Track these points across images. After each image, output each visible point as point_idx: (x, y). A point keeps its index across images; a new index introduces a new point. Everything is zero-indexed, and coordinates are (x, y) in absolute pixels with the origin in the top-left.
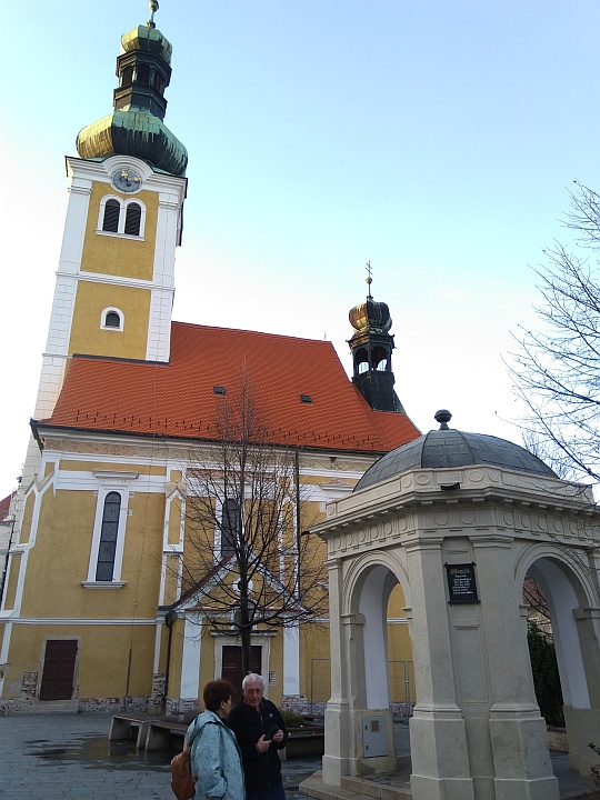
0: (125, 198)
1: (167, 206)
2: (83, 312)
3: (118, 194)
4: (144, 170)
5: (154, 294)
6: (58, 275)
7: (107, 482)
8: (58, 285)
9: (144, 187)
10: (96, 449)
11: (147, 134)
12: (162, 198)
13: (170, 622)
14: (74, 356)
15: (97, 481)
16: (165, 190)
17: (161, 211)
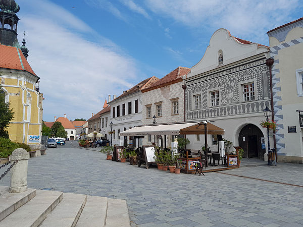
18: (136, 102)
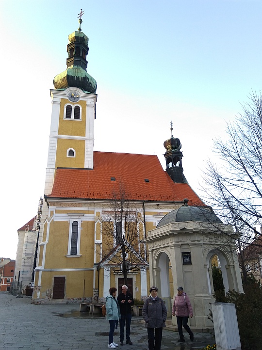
0: (73, 104)
1: (90, 106)
2: (60, 151)
4: (80, 92)
5: (86, 141)
6: (50, 137)
7: (73, 217)
8: (50, 141)
9: (80, 99)
10: (68, 205)
11: (81, 78)
12: (88, 103)
13: (98, 269)
14: (58, 168)
15: (69, 217)
16: (89, 100)
17: (87, 108)
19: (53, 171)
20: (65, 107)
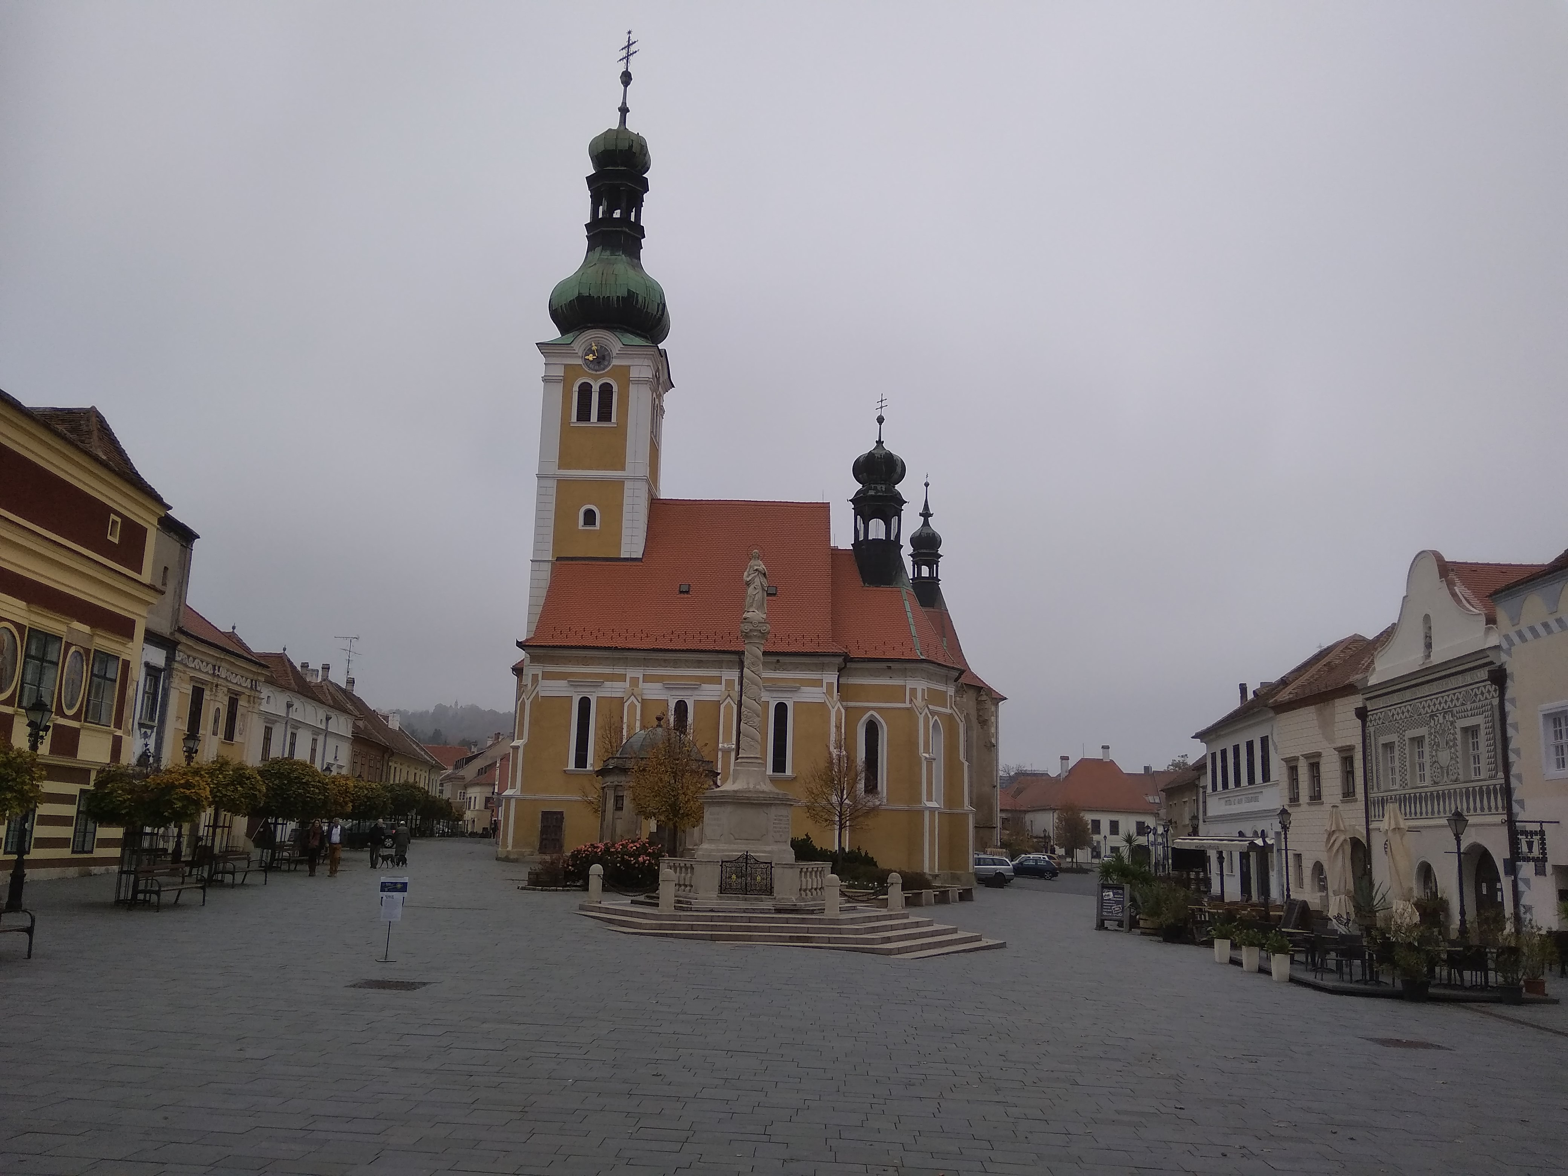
0: (596, 377)
1: (639, 382)
2: (563, 514)
3: (591, 375)
4: (614, 342)
5: (628, 485)
6: (539, 477)
7: (579, 689)
8: (539, 487)
9: (615, 362)
10: (569, 661)
11: (615, 298)
12: (634, 374)
14: (558, 559)
15: (572, 689)
16: (637, 361)
17: (633, 389)
18: (1264, 741)
19: (548, 567)
20: (576, 389)
